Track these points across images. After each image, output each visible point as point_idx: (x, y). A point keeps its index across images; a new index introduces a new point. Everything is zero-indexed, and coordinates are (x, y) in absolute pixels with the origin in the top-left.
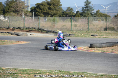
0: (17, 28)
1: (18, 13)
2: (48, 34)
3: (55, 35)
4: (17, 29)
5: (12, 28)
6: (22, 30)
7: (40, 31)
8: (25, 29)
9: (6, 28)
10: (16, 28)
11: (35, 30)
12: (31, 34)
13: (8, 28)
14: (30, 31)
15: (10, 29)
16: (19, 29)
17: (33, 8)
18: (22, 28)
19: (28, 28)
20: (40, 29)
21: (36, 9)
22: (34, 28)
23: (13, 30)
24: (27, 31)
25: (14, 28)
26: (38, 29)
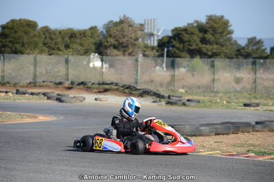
0: (79, 84)
1: (124, 51)
2: (142, 99)
3: (154, 102)
4: (78, 87)
5: (67, 84)
6: (90, 88)
7: (127, 91)
8: (97, 86)
9: (55, 83)
10: (76, 83)
11: (117, 89)
12: (96, 99)
13: (58, 84)
15: (62, 86)
16: (82, 86)
17: (166, 40)
18: (89, 85)
19: (103, 84)
20: (129, 87)
21: (171, 42)
22: (117, 84)
23: (69, 88)
24: (100, 92)
25: (72, 83)
26: (123, 87)
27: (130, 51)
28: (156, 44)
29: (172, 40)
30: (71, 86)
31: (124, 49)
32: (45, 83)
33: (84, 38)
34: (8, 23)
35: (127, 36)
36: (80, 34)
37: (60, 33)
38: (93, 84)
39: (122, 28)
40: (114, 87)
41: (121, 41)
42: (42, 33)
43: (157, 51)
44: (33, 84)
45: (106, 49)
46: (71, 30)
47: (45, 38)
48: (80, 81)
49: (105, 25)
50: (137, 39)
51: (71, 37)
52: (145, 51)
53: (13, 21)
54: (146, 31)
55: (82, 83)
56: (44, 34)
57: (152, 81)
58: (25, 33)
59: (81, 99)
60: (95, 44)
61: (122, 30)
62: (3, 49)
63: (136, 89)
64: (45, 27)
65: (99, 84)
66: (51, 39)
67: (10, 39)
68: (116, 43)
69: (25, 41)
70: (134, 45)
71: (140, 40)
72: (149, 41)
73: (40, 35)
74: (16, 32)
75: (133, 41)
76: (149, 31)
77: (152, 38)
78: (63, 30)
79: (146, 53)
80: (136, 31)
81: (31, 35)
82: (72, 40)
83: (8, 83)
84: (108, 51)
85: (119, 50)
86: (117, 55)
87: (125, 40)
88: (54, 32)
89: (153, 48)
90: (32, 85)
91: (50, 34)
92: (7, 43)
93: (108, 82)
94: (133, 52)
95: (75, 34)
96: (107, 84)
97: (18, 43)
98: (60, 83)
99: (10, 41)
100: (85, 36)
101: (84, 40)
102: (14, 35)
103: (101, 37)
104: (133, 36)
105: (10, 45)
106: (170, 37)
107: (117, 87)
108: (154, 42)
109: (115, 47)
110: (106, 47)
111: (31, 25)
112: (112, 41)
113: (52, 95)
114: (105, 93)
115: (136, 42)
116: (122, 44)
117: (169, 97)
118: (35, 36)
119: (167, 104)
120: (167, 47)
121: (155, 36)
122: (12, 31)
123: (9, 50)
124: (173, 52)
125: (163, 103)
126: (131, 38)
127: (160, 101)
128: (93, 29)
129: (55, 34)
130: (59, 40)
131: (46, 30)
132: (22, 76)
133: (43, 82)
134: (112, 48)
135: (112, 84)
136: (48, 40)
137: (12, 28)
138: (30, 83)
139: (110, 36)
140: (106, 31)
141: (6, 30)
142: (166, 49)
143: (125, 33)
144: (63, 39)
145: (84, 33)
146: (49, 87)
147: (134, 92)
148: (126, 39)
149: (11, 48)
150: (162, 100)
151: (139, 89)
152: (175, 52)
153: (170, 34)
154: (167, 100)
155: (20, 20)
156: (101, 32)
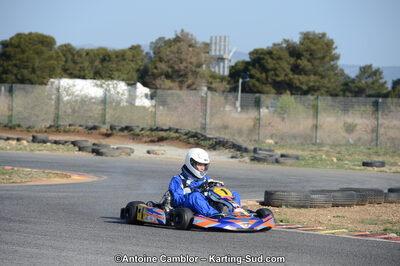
0: (122, 130)
1: (181, 82)
2: (215, 153)
3: (232, 157)
4: (121, 133)
5: (104, 129)
6: (138, 135)
7: (192, 140)
8: (148, 133)
9: (87, 128)
10: (118, 128)
11: (177, 138)
12: (149, 152)
13: (91, 129)
14: (161, 140)
15: (97, 131)
16: (126, 132)
17: (241, 67)
18: (137, 131)
19: (157, 129)
20: (195, 135)
21: (249, 70)
22: (177, 131)
23: (108, 135)
24: (152, 141)
25: (112, 128)
26: (186, 134)
27: (190, 82)
28: (227, 73)
29: (250, 67)
30: (109, 132)
31: (181, 79)
32: (72, 128)
33: (122, 63)
34: (11, 39)
35: (186, 60)
36: (117, 57)
37: (87, 54)
38: (142, 129)
39: (179, 49)
40: (173, 135)
41: (176, 67)
42: (61, 54)
43: (229, 83)
44: (55, 128)
45: (155, 79)
46: (104, 49)
47: (66, 62)
48: (124, 126)
49: (152, 43)
50: (199, 66)
51: (103, 60)
52: (211, 83)
53: (19, 35)
54: (213, 53)
55: (127, 128)
56: (64, 55)
57: (226, 127)
58: (37, 53)
59: (128, 151)
60: (138, 70)
61: (179, 52)
62: (4, 76)
63: (206, 139)
64: (65, 46)
65: (152, 130)
66: (75, 62)
67: (14, 62)
68: (170, 70)
69: (37, 65)
70: (195, 74)
71: (204, 66)
72: (217, 68)
73: (58, 57)
74: (23, 52)
75: (194, 69)
76: (218, 53)
77: (222, 64)
78: (92, 50)
79: (214, 86)
80: (198, 54)
81: (46, 56)
82: (106, 64)
83: (19, 126)
84: (158, 82)
85: (173, 81)
86: (170, 88)
87: (182, 66)
88: (79, 53)
89: (222, 79)
90: (53, 129)
91: (73, 55)
92: (10, 68)
93: (165, 128)
94: (193, 84)
95: (109, 56)
96: (162, 130)
97: (26, 68)
98: (95, 128)
99: (16, 65)
100: (124, 60)
101: (123, 66)
102: (21, 56)
103: (146, 61)
104: (194, 60)
105: (15, 71)
106: (247, 63)
107: (177, 135)
108: (224, 70)
109: (168, 76)
110: (155, 77)
111: (46, 42)
112: (163, 66)
113: (84, 144)
114: (161, 144)
115: (197, 70)
116: (178, 71)
117: (255, 150)
118: (51, 58)
119: (252, 160)
120: (243, 78)
121: (226, 61)
122: (18, 50)
123: (13, 77)
124: (251, 84)
125: (247, 159)
126: (191, 63)
127: (242, 156)
128: (135, 49)
129: (80, 56)
130: (86, 64)
131: (67, 49)
132: (38, 116)
133: (70, 125)
134: (163, 77)
135: (170, 129)
136: (70, 65)
137: (18, 46)
138: (51, 127)
139: (161, 60)
140: (154, 53)
141: (9, 49)
142: (241, 81)
143: (183, 56)
144: (92, 62)
145: (123, 56)
146: (78, 133)
147: (202, 143)
148: (184, 64)
149: (16, 75)
150: (244, 154)
151: (210, 139)
152: (254, 85)
153: (248, 59)
154: (252, 154)
155: (30, 34)
156: (147, 53)
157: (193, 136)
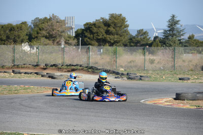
0: (52, 66)
4: (51, 68)
5: (42, 66)
6: (60, 68)
7: (90, 70)
8: (66, 67)
9: (33, 65)
10: (49, 65)
11: (82, 69)
13: (35, 66)
14: (73, 70)
15: (39, 67)
16: (54, 67)
18: (60, 66)
19: (70, 65)
22: (81, 66)
25: (46, 65)
26: (86, 67)
30: (45, 67)
38: (62, 66)
40: (79, 68)
41: (51, 33)
44: (16, 66)
55: (54, 65)
63: (97, 69)
96: (73, 65)
98: (37, 65)
119: (128, 79)
125: (125, 78)
133: (24, 64)
135: (77, 65)
138: (14, 66)
146: (28, 68)
147: (96, 71)
151: (100, 69)
157: (90, 68)
